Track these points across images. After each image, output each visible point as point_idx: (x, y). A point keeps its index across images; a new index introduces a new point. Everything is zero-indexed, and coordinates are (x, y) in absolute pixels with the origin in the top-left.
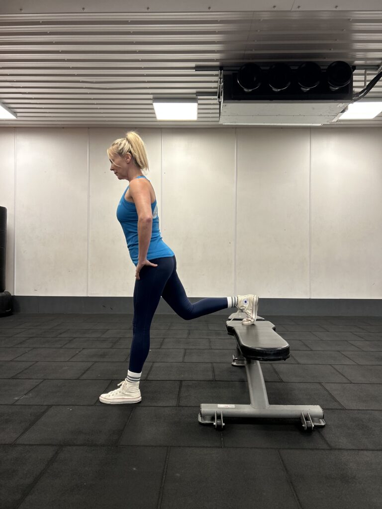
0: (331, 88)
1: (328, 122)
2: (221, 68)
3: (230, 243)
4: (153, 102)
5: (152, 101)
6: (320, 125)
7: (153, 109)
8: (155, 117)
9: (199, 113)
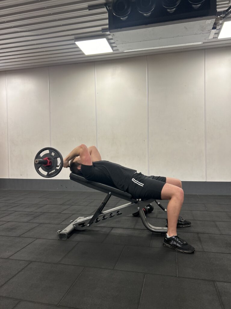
0: (194, 6)
1: (205, 39)
2: (105, 5)
3: (144, 141)
4: (75, 42)
6: (200, 43)
7: (78, 47)
8: (83, 54)
9: (113, 47)
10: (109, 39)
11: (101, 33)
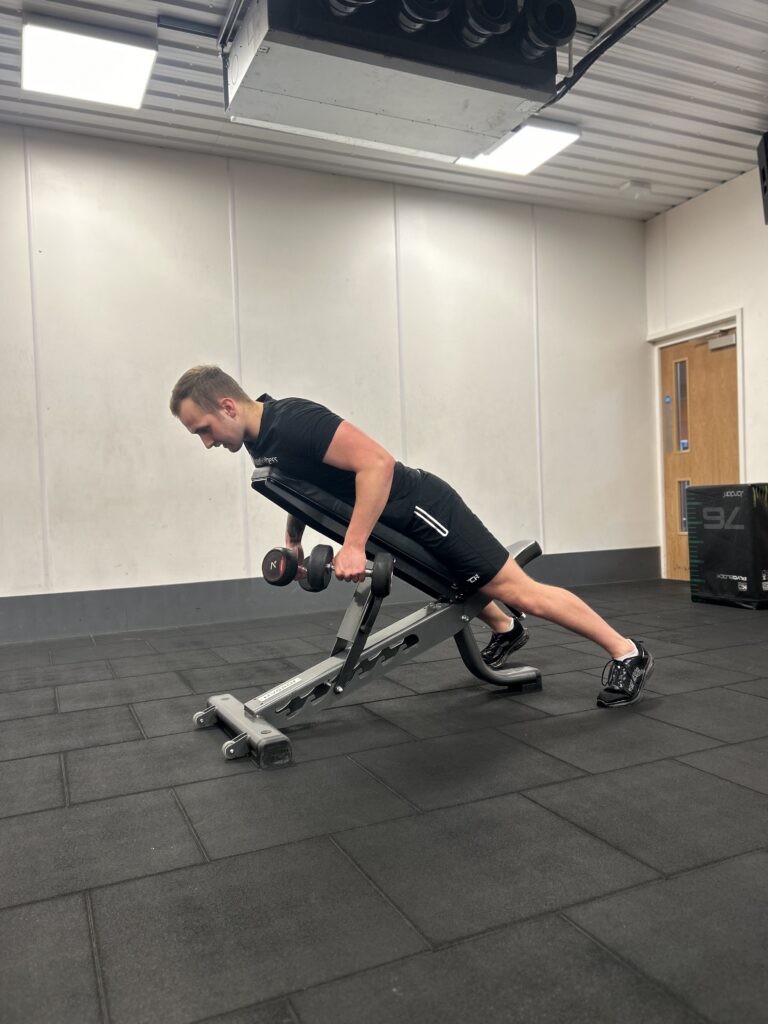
4: (25, 23)
5: (20, 19)
7: (15, 51)
8: (18, 85)
9: (149, 92)
10: (159, 60)
11: (153, 26)
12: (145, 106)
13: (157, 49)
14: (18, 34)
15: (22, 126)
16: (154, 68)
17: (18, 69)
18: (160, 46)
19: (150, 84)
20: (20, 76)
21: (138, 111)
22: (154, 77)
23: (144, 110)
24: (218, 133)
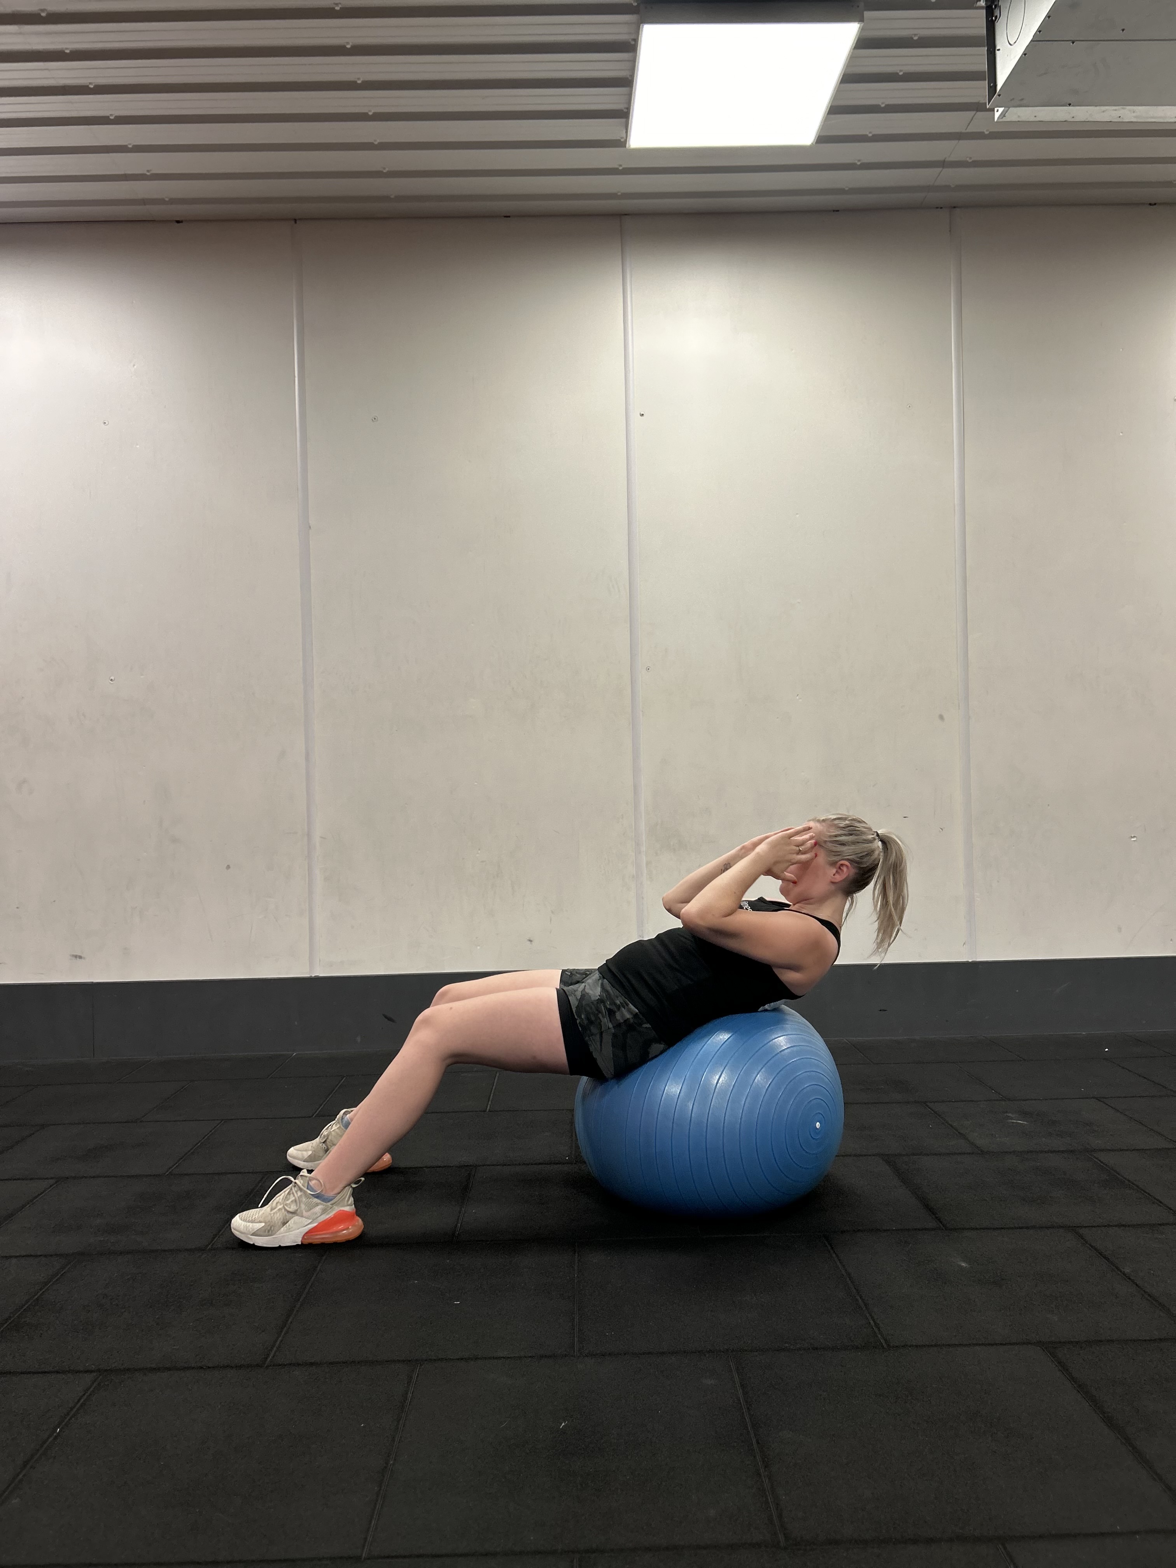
4: (646, 22)
5: (637, 17)
7: (627, 81)
8: (622, 142)
9: (834, 110)
10: (863, 43)
12: (822, 139)
13: (861, 20)
14: (630, 47)
15: (620, 216)
16: (852, 59)
17: (623, 114)
18: (867, 14)
19: (838, 93)
20: (627, 127)
21: (811, 147)
22: (848, 78)
23: (818, 145)
24: (943, 164)
